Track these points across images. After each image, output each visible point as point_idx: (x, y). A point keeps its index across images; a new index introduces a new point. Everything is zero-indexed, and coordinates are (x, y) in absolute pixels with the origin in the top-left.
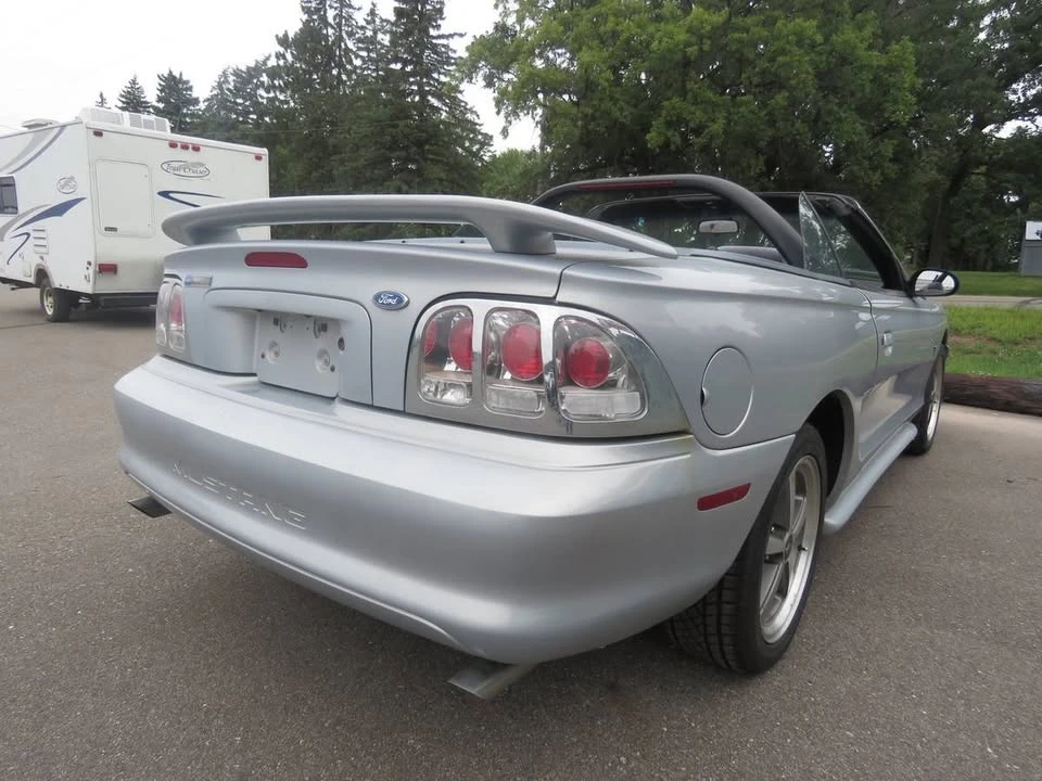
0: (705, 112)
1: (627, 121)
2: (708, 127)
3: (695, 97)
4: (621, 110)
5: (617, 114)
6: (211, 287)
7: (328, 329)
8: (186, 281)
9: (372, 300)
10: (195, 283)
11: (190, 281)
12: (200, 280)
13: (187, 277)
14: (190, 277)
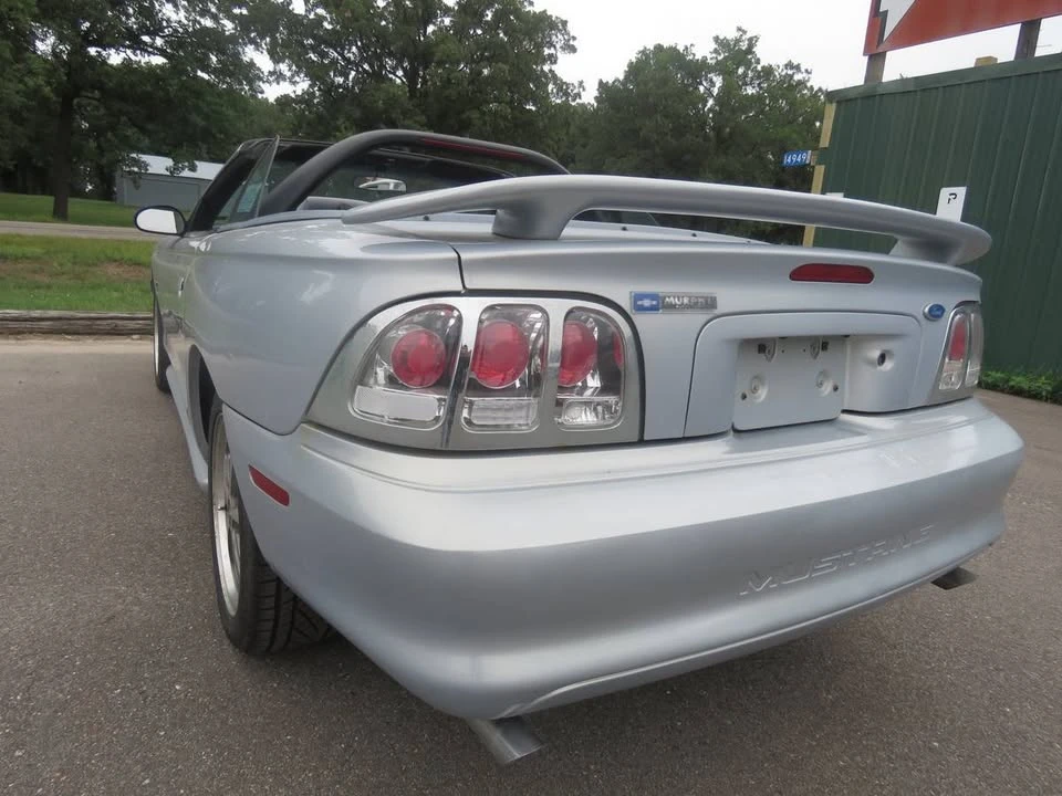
6: (717, 312)
7: (829, 347)
8: (639, 303)
9: (924, 313)
10: (672, 307)
11: (654, 303)
12: (686, 301)
13: (638, 297)
14: (653, 297)
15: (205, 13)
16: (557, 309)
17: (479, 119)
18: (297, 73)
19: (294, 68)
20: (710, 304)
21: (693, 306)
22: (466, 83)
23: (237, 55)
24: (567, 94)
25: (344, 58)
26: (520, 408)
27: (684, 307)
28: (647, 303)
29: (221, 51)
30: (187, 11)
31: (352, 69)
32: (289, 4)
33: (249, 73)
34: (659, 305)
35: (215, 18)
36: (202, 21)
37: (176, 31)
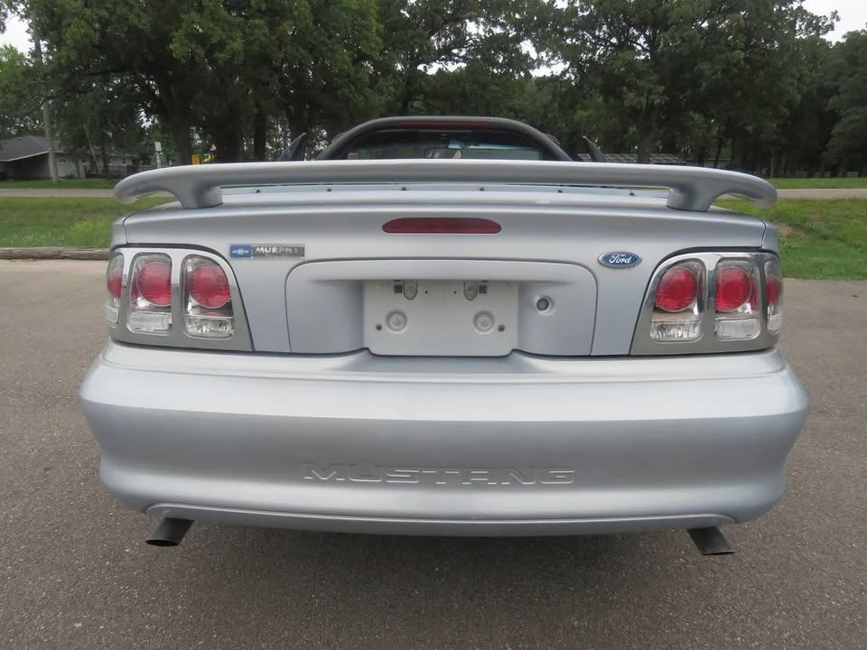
0: (223, 30)
1: (147, 28)
2: (228, 44)
3: (211, 14)
4: (138, 16)
5: (136, 21)
6: (306, 258)
7: (489, 290)
8: (234, 252)
9: (599, 261)
10: (261, 255)
11: (247, 252)
12: (274, 250)
13: (233, 248)
14: (245, 247)
15: (495, 24)
16: (177, 256)
17: (709, 69)
18: (553, 57)
19: (550, 54)
20: (299, 252)
21: (282, 253)
22: (698, 40)
23: (517, 51)
24: (817, 28)
25: (594, 37)
26: (157, 319)
27: (272, 254)
28: (240, 252)
29: (504, 50)
30: (484, 24)
31: (601, 45)
32: (553, 3)
33: (524, 63)
34: (251, 253)
35: (503, 25)
36: (494, 29)
37: (475, 42)
